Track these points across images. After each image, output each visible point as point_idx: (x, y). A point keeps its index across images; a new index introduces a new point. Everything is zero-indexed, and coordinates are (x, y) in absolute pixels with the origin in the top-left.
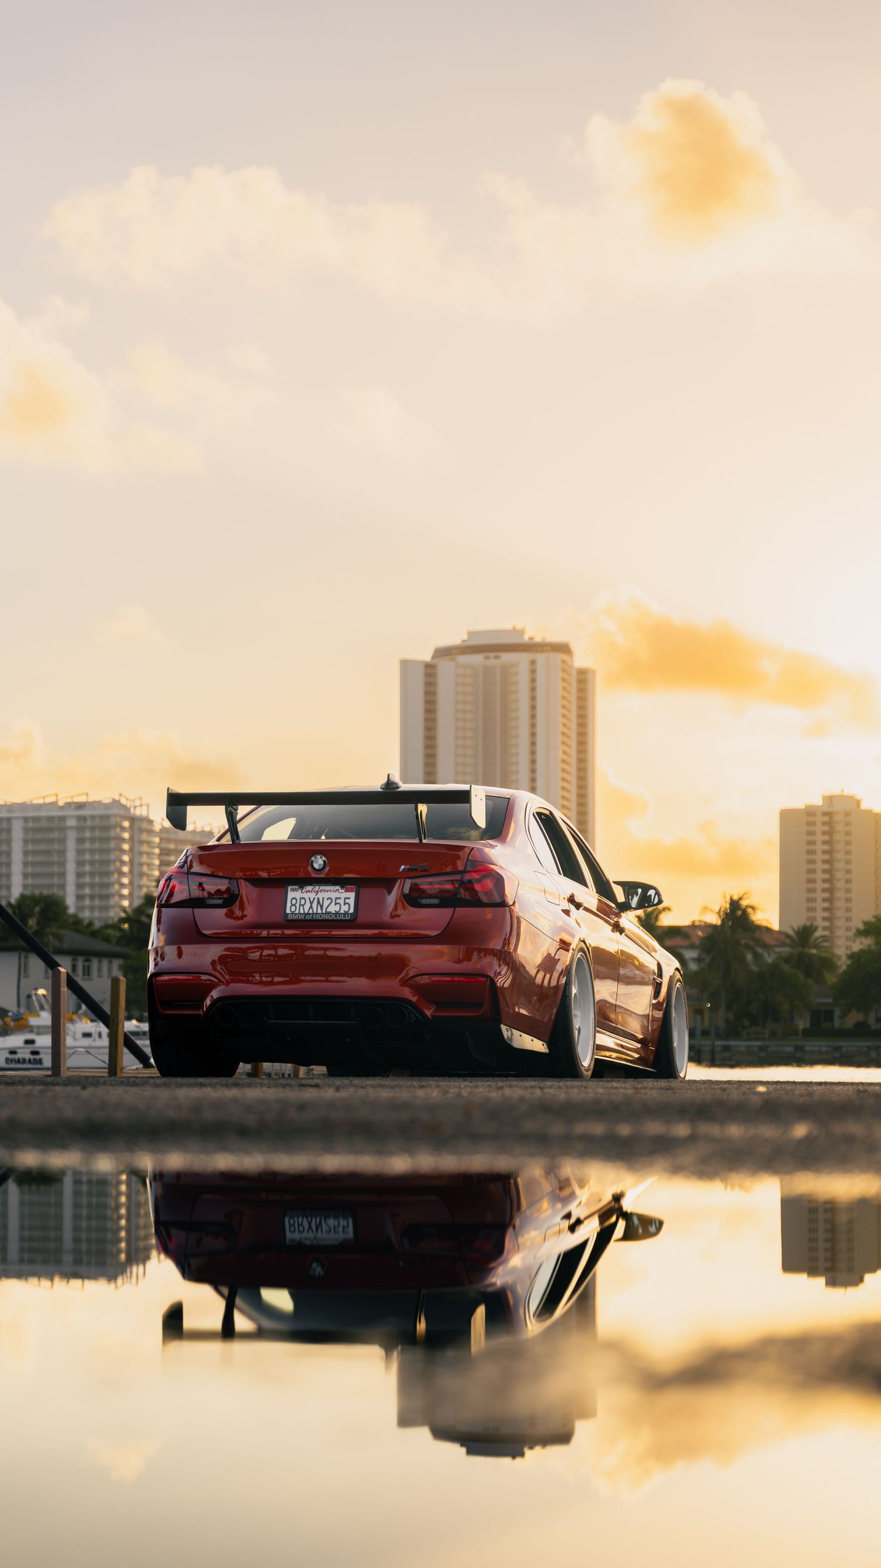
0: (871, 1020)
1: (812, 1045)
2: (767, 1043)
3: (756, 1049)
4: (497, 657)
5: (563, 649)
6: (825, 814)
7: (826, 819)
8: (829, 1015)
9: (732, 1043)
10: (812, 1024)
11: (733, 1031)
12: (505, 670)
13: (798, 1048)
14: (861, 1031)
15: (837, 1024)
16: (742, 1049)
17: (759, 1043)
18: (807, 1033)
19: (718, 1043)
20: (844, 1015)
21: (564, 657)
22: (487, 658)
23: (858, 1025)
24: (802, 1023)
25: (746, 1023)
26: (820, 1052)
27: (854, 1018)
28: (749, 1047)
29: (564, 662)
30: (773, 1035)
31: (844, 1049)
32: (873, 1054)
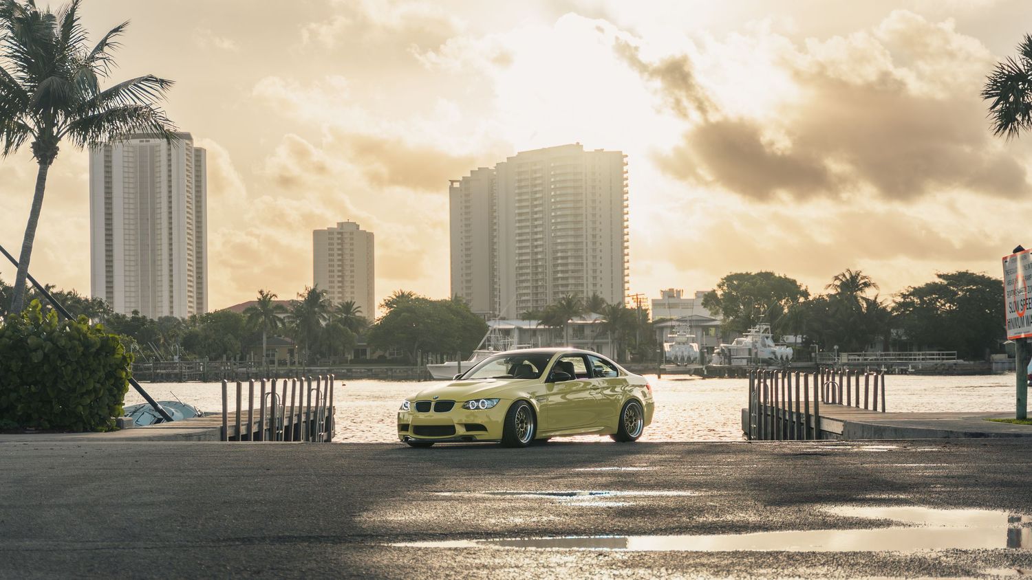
0: (387, 355)
1: (356, 368)
2: (332, 368)
3: (326, 371)
4: (149, 141)
5: (188, 136)
6: (339, 233)
7: (340, 236)
8: (364, 352)
9: (312, 368)
10: (355, 357)
11: (312, 362)
12: (153, 149)
13: (349, 370)
14: (381, 360)
15: (368, 357)
16: (318, 371)
17: (327, 368)
18: (352, 362)
19: (306, 368)
20: (374, 353)
21: (187, 142)
22: (141, 141)
23: (380, 357)
24: (350, 357)
25: (318, 356)
26: (361, 372)
27: (379, 353)
28: (322, 370)
29: (187, 144)
30: (334, 362)
31: (373, 371)
32: (390, 373)
